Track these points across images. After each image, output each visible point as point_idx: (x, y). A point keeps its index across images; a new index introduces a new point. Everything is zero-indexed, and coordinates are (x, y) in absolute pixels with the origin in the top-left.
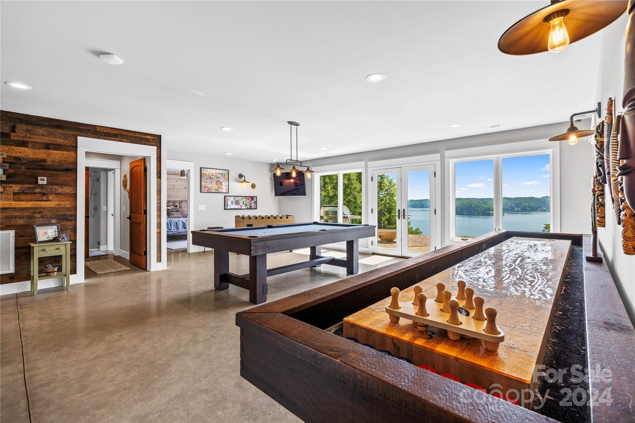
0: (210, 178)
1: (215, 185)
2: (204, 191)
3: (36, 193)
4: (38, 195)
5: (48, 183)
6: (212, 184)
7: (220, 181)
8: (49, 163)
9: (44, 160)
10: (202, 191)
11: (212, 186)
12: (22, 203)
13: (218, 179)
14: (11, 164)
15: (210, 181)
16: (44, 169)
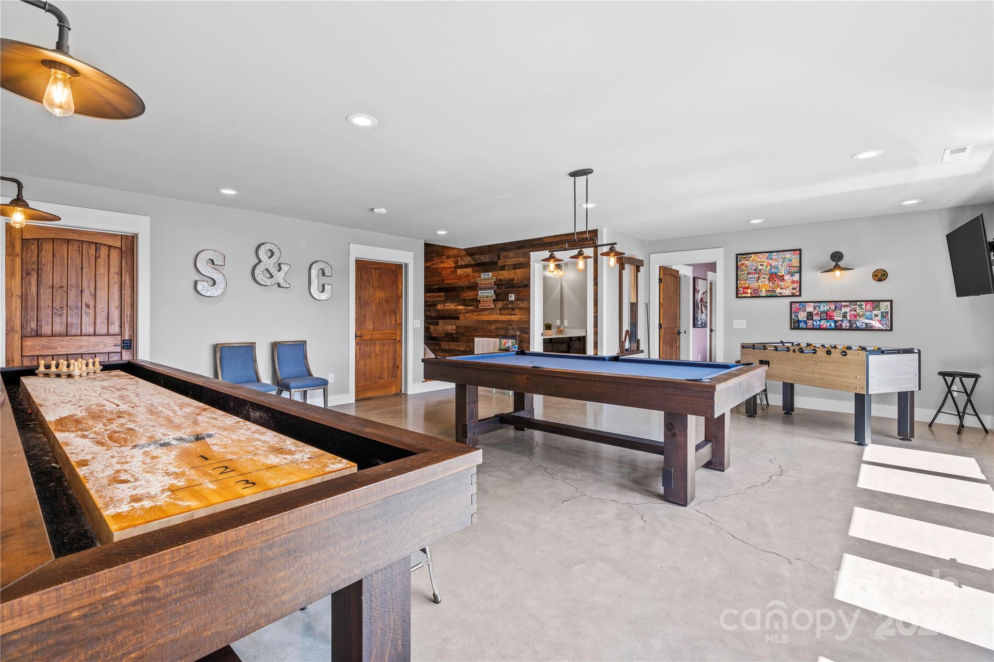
0: (755, 270)
1: (767, 282)
2: (743, 295)
3: (509, 308)
4: (510, 310)
5: (517, 299)
6: (760, 281)
7: (779, 274)
8: (516, 281)
9: (513, 280)
10: (739, 295)
11: (760, 284)
12: (503, 316)
13: (773, 270)
14: (498, 285)
15: (756, 276)
16: (513, 287)
